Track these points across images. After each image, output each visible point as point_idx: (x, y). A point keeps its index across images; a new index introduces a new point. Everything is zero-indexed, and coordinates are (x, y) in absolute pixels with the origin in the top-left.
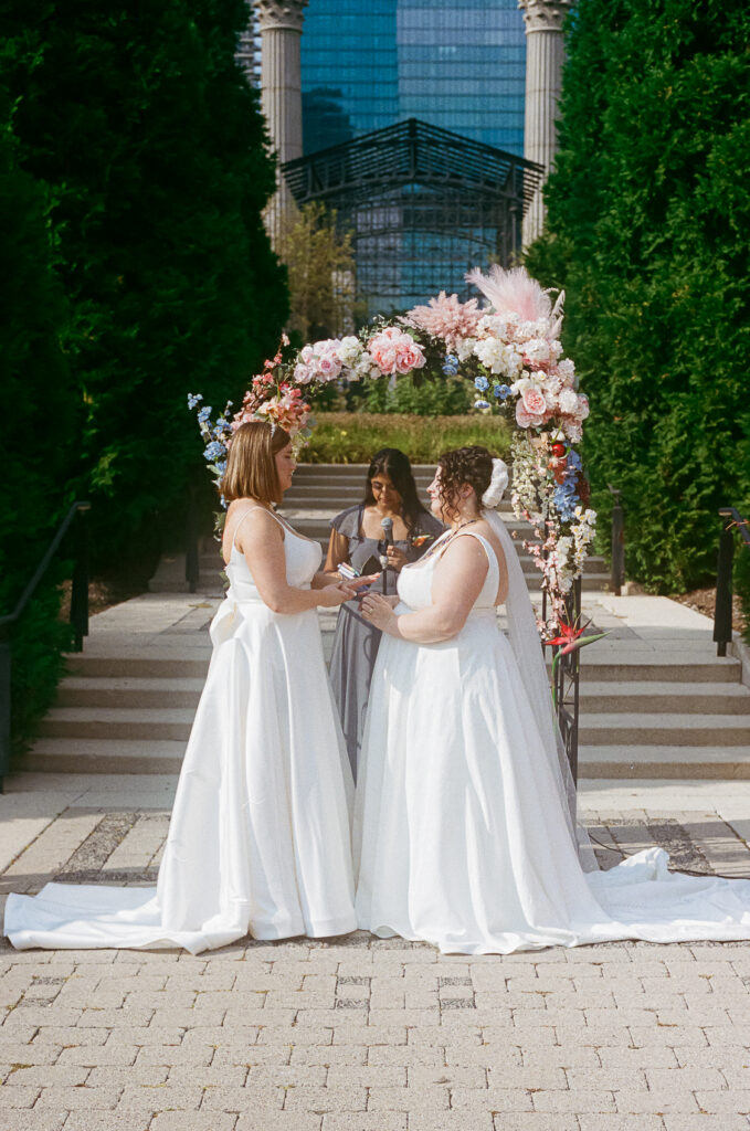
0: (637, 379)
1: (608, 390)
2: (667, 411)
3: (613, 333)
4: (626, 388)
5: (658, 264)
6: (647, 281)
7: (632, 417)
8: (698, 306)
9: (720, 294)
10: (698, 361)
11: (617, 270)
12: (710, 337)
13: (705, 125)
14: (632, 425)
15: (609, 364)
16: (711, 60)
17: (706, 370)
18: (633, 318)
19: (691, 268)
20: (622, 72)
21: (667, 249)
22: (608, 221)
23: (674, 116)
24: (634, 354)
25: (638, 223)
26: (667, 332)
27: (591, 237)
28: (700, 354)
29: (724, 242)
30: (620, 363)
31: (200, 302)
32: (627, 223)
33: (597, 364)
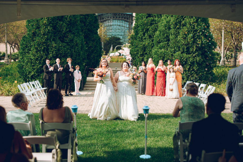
0: (142, 53)
1: (139, 54)
2: (145, 57)
3: (139, 48)
4: (141, 54)
5: (144, 40)
6: (143, 42)
7: (141, 57)
8: (148, 45)
9: (151, 44)
10: (148, 51)
11: (140, 41)
12: (149, 49)
13: (149, 25)
14: (141, 58)
15: (139, 51)
16: (150, 18)
17: (149, 52)
18: (141, 47)
19: (148, 41)
20: (140, 19)
21: (145, 39)
22: (139, 35)
23: (146, 24)
24: (141, 50)
25: (142, 36)
26: (145, 48)
27: (137, 37)
28: (148, 50)
29: (151, 38)
30: (140, 51)
31: (94, 45)
32: (141, 36)
33: (137, 51)
